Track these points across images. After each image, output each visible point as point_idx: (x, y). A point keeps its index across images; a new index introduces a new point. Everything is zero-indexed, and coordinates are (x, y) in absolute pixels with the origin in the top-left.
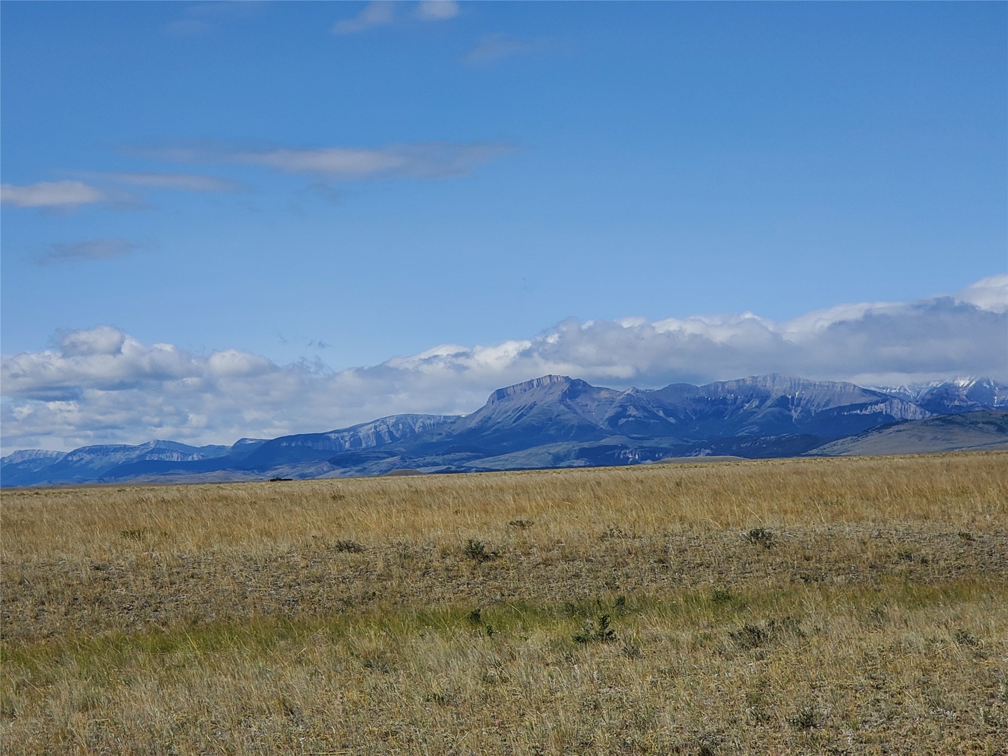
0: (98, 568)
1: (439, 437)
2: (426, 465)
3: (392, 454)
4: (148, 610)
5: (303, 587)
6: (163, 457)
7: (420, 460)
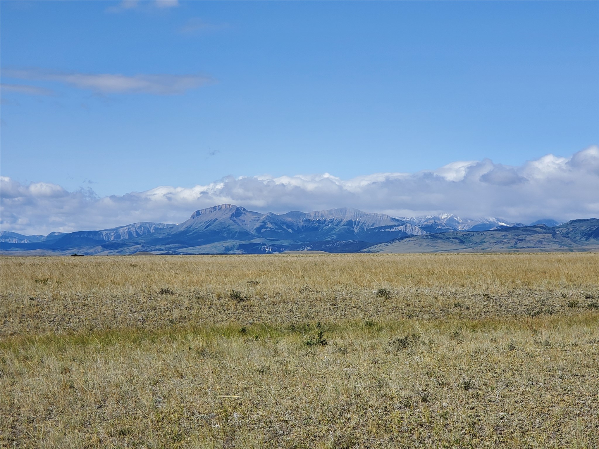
0: (32, 299)
1: (164, 235)
2: (156, 250)
3: (137, 244)
4: (64, 323)
5: (146, 313)
6: (8, 240)
7: (153, 248)
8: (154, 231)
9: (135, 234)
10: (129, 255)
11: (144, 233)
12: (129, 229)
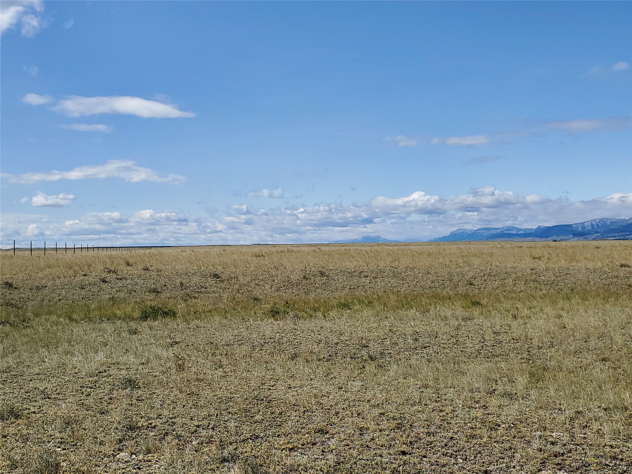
0: (531, 269)
1: (617, 227)
2: (611, 237)
3: (597, 232)
4: (554, 285)
5: (611, 280)
6: (510, 232)
7: (609, 235)
8: (610, 224)
9: (596, 227)
10: (592, 240)
11: (603, 225)
12: (591, 223)
